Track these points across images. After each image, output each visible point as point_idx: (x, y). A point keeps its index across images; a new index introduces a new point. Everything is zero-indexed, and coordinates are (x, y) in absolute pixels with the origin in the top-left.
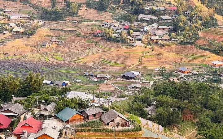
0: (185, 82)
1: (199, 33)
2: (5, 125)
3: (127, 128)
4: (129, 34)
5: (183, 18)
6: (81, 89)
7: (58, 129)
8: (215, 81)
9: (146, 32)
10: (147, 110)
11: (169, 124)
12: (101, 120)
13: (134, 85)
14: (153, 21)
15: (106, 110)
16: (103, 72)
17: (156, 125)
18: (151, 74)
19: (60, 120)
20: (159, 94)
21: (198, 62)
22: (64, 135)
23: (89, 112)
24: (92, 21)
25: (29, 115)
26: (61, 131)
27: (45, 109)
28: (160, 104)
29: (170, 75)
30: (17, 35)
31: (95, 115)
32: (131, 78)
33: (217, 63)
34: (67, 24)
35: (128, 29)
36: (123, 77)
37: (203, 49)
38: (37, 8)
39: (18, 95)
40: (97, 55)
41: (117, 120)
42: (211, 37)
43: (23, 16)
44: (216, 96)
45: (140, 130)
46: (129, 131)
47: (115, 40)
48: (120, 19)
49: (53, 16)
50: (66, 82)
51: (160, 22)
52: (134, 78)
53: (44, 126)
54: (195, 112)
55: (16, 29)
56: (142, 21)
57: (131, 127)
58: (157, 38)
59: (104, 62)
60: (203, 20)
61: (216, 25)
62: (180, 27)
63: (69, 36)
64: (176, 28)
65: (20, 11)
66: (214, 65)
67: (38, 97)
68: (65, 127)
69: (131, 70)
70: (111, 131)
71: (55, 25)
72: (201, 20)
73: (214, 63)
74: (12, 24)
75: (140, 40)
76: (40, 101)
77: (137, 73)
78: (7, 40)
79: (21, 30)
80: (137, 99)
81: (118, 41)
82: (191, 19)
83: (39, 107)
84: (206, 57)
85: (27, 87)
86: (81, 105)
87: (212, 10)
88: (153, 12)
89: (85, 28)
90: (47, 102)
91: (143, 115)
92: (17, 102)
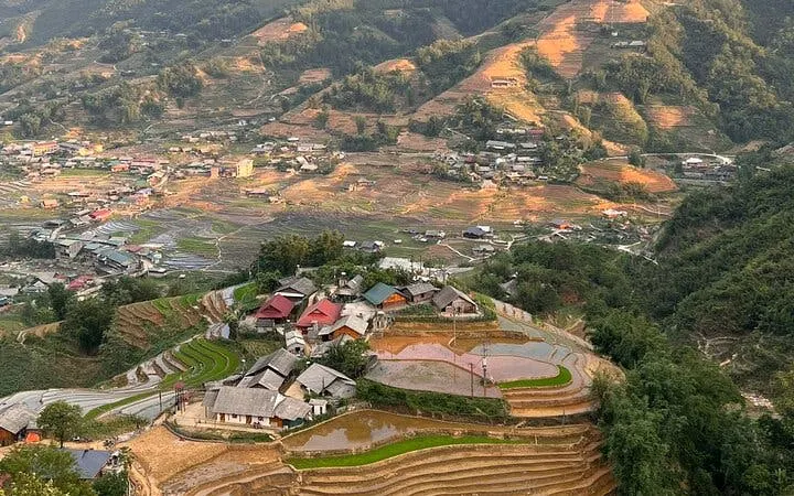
0: (562, 243)
1: (580, 167)
2: (285, 311)
3: (473, 315)
4: (473, 169)
5: (554, 145)
6: (400, 254)
7: (367, 318)
8: (610, 241)
9: (500, 167)
10: (505, 286)
11: (540, 309)
12: (433, 303)
13: (482, 247)
14: (508, 151)
15: (440, 286)
16: (435, 228)
17: (518, 311)
18: (507, 229)
19: (369, 303)
20: (521, 262)
21: (581, 211)
22: (375, 328)
23: (415, 290)
24: (417, 151)
25: (322, 296)
26: (370, 321)
27: (347, 287)
28: (524, 277)
29: (539, 231)
30: (307, 174)
31: (422, 295)
32: (477, 237)
33: (609, 212)
34: (380, 157)
35: (472, 163)
36: (466, 235)
37: (588, 191)
38: (337, 134)
39: (304, 265)
40: (425, 202)
41: (457, 303)
42: (598, 173)
43: (317, 146)
44: (612, 264)
45: (495, 318)
46: (477, 320)
47: (452, 179)
48: (459, 148)
49: (360, 145)
50: (378, 243)
51: (520, 152)
52: (482, 237)
53: (344, 313)
54: (580, 289)
55: (306, 166)
56: (491, 149)
57: (480, 314)
58: (516, 174)
59: (437, 213)
60: (586, 148)
61: (605, 155)
62: (551, 159)
63: (382, 175)
64: (543, 160)
65: (313, 141)
66: (606, 216)
67: (335, 268)
68: (376, 315)
69: (476, 223)
70: (448, 321)
71: (364, 159)
72: (581, 148)
73: (606, 212)
74: (300, 159)
75: (490, 178)
76: (339, 274)
77: (486, 229)
78: (292, 181)
79: (313, 167)
80: (488, 270)
81: (457, 181)
82: (566, 146)
83: (337, 283)
84: (593, 204)
85: (320, 251)
86: (403, 279)
87: (597, 134)
88: (507, 137)
89: (407, 162)
90: (350, 276)
91: (499, 295)
92: (303, 275)
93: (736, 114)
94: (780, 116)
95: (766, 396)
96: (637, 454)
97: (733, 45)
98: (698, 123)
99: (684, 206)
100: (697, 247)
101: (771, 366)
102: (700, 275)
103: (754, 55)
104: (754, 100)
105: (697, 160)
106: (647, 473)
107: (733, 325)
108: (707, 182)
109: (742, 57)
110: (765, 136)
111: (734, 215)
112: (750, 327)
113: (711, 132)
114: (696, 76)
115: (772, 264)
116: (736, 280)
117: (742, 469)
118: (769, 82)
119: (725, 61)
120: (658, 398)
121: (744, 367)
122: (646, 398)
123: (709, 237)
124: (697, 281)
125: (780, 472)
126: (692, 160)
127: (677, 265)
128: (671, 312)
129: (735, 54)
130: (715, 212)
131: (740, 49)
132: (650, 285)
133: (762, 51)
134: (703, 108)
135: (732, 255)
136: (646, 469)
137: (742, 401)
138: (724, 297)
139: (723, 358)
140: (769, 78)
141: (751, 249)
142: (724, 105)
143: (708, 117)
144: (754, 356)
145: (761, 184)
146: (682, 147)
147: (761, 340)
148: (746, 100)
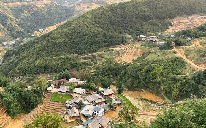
93: (13, 33)
94: (22, 33)
95: (30, 86)
96: (10, 103)
97: (10, 18)
98: (6, 35)
99: (7, 53)
100: (11, 61)
101: (30, 80)
102: (13, 66)
103: (15, 20)
104: (17, 30)
105: (7, 43)
106: (13, 106)
107: (22, 74)
108: (10, 47)
109: (13, 21)
110: (20, 37)
111: (17, 53)
112: (25, 74)
113: (9, 37)
114: (3, 25)
115: (27, 61)
116: (21, 66)
117: (30, 99)
118: (19, 26)
119: (9, 22)
120: (12, 91)
121: (25, 81)
122: (10, 91)
123: (13, 58)
124: (13, 67)
125: (37, 98)
126: (6, 43)
127: (7, 65)
128: (8, 74)
129: (11, 20)
130: (13, 53)
131: (12, 19)
132: (2, 70)
133: (17, 20)
134: (6, 32)
135: (19, 61)
136: (12, 105)
137: (27, 87)
138: (19, 69)
139: (21, 81)
140: (19, 25)
141: (23, 59)
142: (11, 31)
143: (8, 34)
144: (27, 79)
145: (22, 46)
146: (3, 40)
147: (28, 76)
148: (15, 30)
